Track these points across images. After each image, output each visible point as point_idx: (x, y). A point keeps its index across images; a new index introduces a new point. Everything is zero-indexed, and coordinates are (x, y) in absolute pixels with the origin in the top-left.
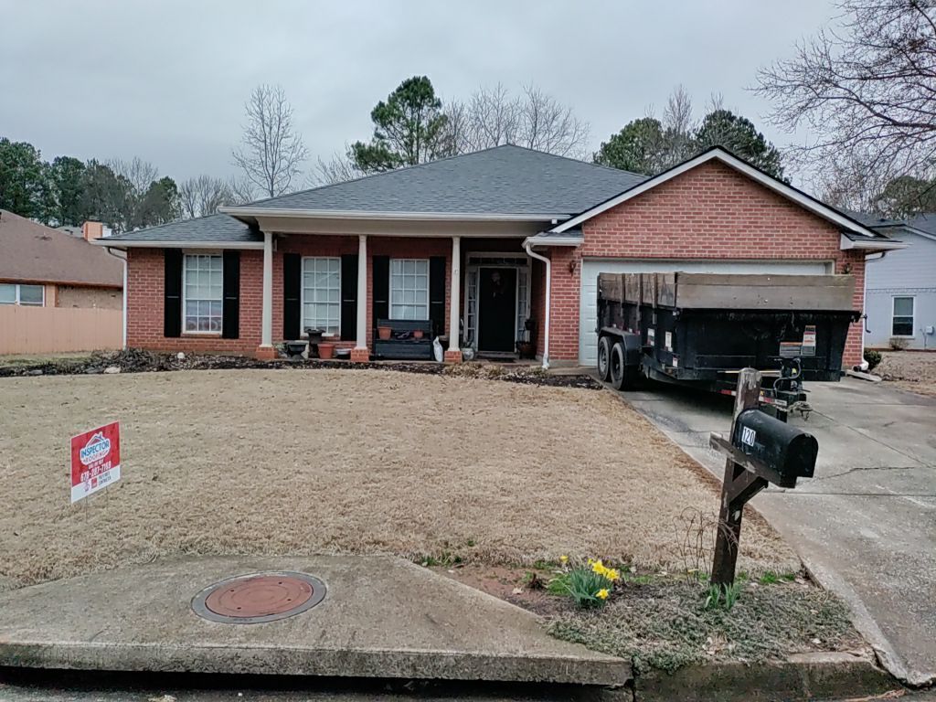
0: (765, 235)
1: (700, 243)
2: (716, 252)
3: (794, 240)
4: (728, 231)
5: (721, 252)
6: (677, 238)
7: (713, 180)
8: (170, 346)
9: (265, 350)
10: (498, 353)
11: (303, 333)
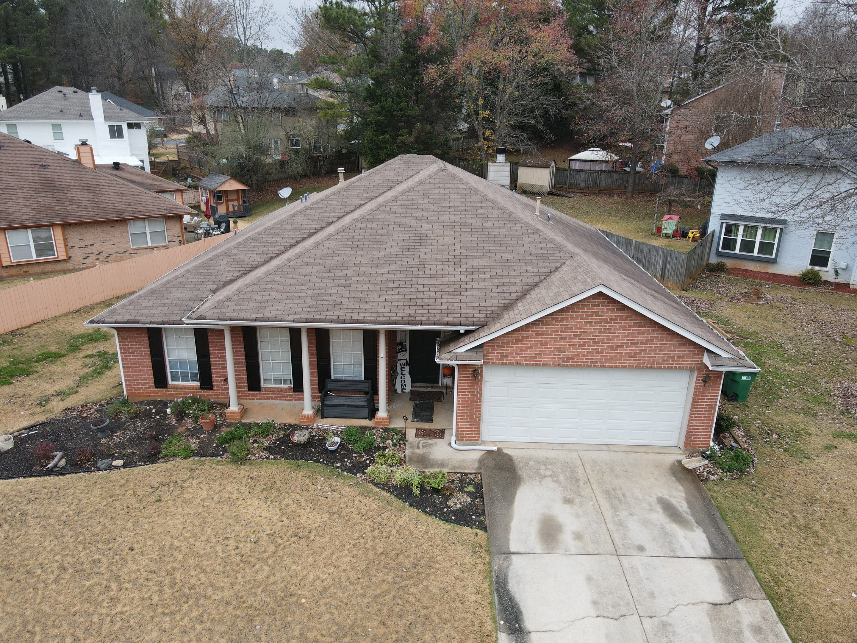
0: (640, 350)
1: (583, 355)
2: (597, 362)
3: (664, 354)
4: (608, 346)
5: (601, 362)
6: (565, 352)
7: (599, 306)
8: (160, 394)
9: (233, 413)
10: (427, 387)
11: (263, 385)
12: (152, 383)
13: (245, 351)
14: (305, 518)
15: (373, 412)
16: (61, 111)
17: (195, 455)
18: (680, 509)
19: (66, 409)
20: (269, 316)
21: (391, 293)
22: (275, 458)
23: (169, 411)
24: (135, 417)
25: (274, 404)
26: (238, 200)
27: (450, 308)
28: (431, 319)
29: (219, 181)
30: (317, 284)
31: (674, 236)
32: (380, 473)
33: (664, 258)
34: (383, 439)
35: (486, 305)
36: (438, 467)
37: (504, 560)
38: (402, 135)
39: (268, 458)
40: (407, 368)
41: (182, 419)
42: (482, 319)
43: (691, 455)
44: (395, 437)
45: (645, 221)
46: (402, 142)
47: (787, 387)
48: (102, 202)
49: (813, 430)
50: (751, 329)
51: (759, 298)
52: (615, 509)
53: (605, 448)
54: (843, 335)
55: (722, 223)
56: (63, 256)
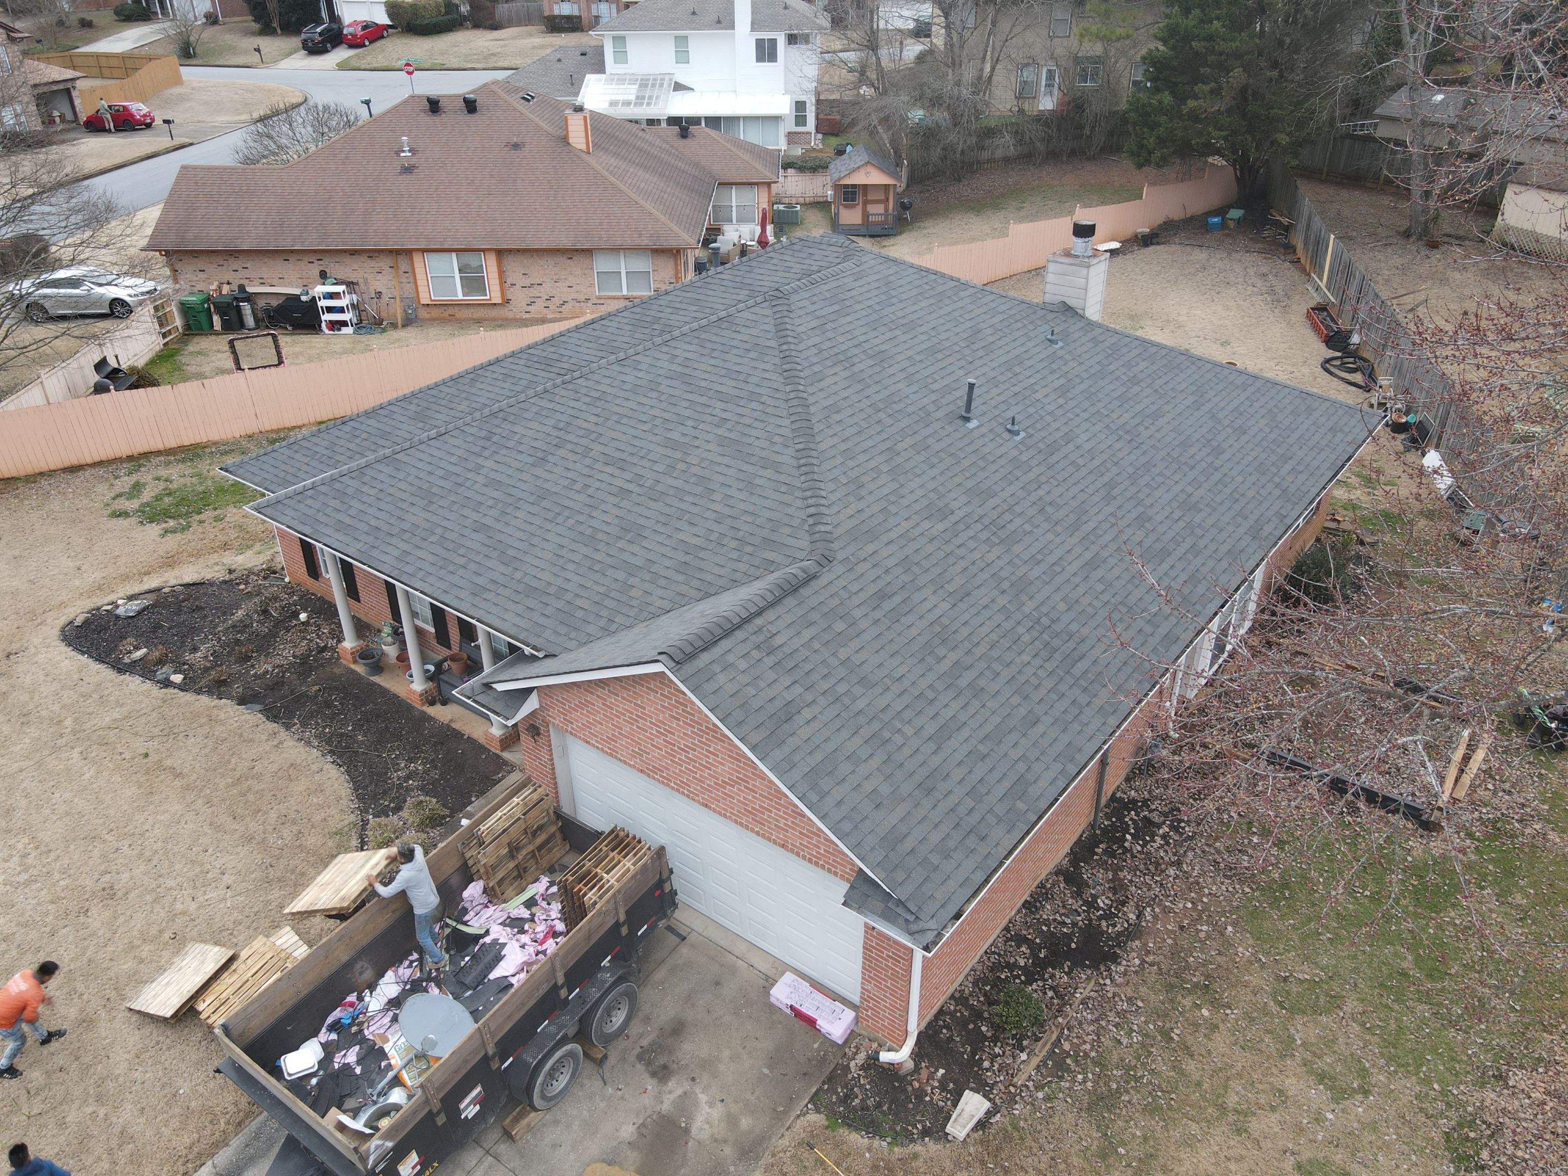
1: (675, 773)
2: (697, 795)
5: (703, 798)
6: (648, 753)
8: (315, 586)
9: (345, 649)
12: (305, 567)
26: (885, 201)
29: (852, 165)
56: (497, 299)
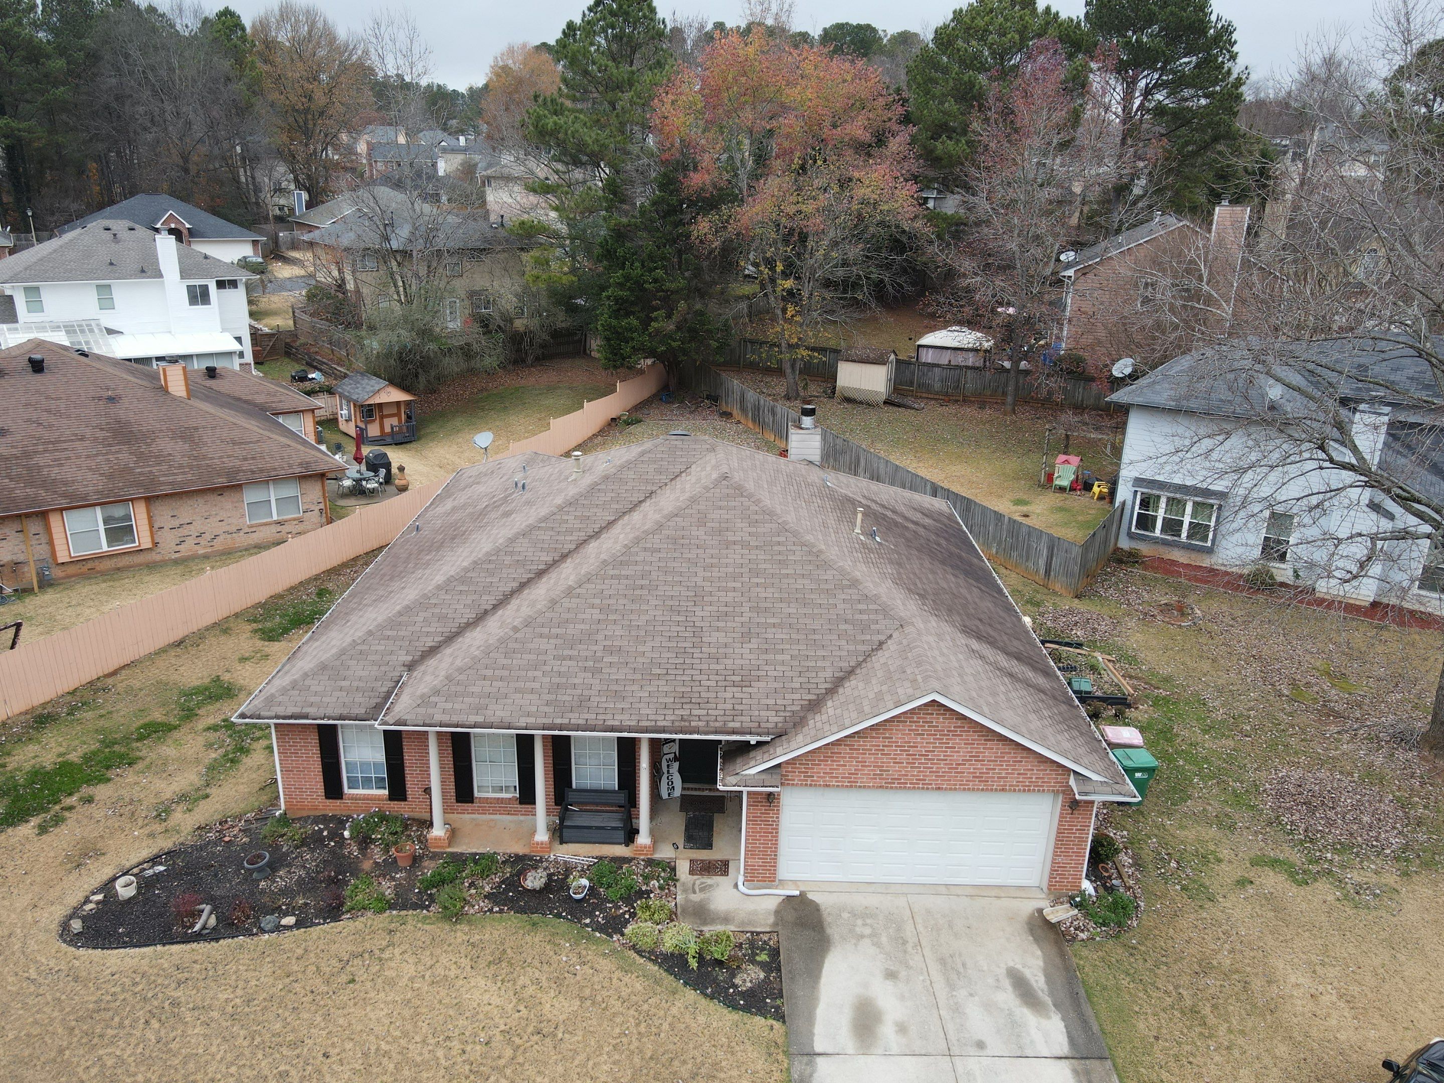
0: (987, 769)
1: (913, 775)
2: (931, 784)
3: (1019, 774)
4: (946, 764)
5: (936, 784)
6: (889, 771)
7: (932, 717)
8: (332, 807)
9: (437, 839)
10: (703, 790)
11: (476, 794)
12: (321, 791)
13: (453, 750)
14: (548, 1006)
15: (631, 834)
16: (111, 264)
17: (392, 907)
18: (1035, 984)
19: (199, 828)
20: (492, 719)
21: (657, 683)
22: (501, 911)
23: (346, 834)
24: (302, 846)
25: (492, 820)
26: (398, 415)
27: (737, 707)
28: (712, 724)
29: (369, 388)
30: (555, 669)
31: (1072, 489)
32: (645, 935)
33: (1048, 548)
34: (647, 878)
35: (785, 702)
36: (721, 924)
37: (807, 1064)
38: (656, 319)
39: (491, 910)
40: (676, 765)
41: (366, 848)
42: (780, 725)
43: (1056, 902)
44: (662, 874)
45: (1031, 455)
46: (657, 331)
47: (1202, 779)
48: (205, 457)
49: (1225, 853)
50: (1165, 671)
51: (1183, 614)
52: (951, 986)
53: (943, 890)
54: (1294, 684)
55: (1136, 492)
56: (146, 543)
